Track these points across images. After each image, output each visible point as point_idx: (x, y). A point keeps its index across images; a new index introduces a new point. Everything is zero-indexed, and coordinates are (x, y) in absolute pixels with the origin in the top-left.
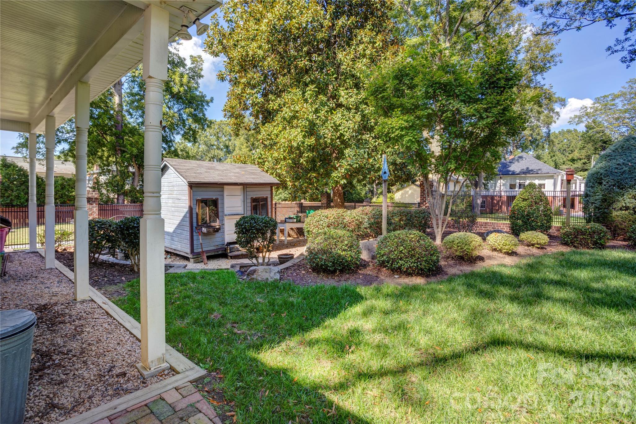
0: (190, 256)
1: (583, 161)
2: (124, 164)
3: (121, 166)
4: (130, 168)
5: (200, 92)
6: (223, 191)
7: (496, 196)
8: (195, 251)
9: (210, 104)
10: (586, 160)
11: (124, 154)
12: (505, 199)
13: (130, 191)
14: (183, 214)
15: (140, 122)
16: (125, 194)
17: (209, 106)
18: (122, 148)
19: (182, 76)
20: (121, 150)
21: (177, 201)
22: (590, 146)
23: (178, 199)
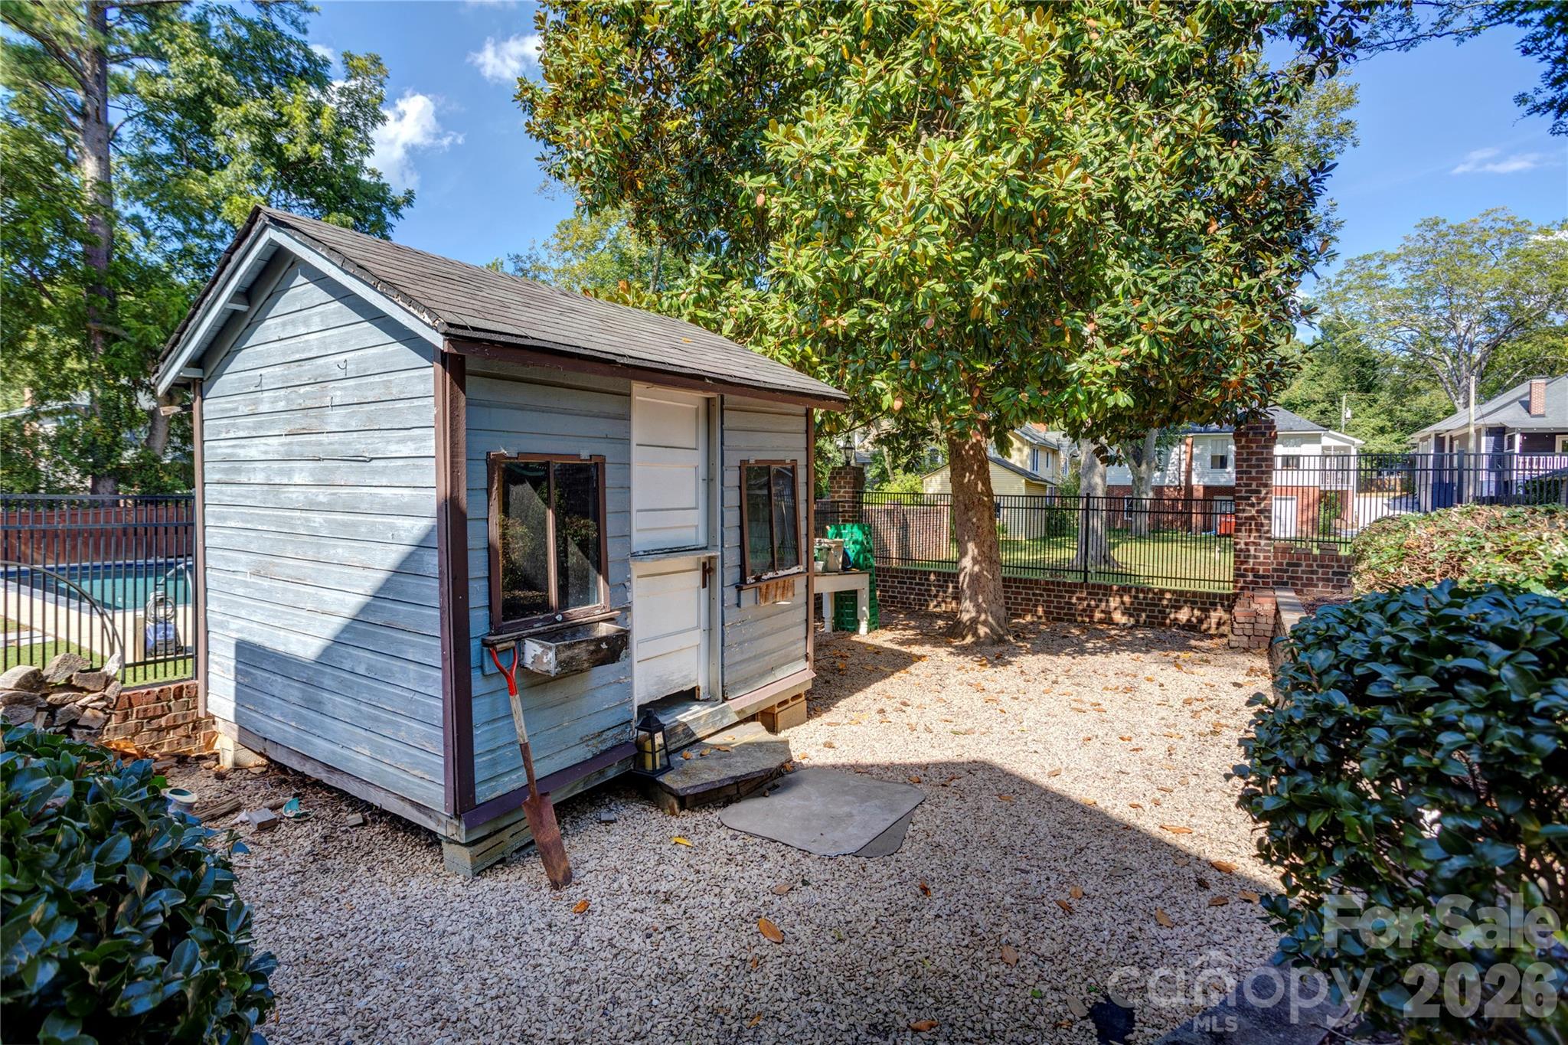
0: (446, 828)
1: (1321, 406)
2: (117, 379)
3: (105, 387)
4: (140, 395)
5: (373, 173)
6: (626, 417)
7: (1169, 487)
8: (484, 793)
9: (404, 210)
10: (1326, 405)
11: (114, 347)
12: (1199, 493)
13: (140, 468)
14: (390, 557)
15: (174, 252)
16: (122, 475)
17: (398, 216)
18: (109, 328)
19: (316, 111)
20: (105, 334)
21: (344, 473)
22: (1332, 371)
23: (356, 459)
